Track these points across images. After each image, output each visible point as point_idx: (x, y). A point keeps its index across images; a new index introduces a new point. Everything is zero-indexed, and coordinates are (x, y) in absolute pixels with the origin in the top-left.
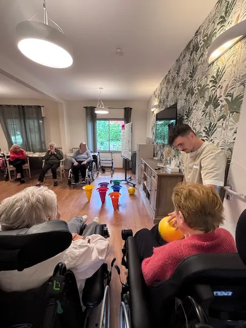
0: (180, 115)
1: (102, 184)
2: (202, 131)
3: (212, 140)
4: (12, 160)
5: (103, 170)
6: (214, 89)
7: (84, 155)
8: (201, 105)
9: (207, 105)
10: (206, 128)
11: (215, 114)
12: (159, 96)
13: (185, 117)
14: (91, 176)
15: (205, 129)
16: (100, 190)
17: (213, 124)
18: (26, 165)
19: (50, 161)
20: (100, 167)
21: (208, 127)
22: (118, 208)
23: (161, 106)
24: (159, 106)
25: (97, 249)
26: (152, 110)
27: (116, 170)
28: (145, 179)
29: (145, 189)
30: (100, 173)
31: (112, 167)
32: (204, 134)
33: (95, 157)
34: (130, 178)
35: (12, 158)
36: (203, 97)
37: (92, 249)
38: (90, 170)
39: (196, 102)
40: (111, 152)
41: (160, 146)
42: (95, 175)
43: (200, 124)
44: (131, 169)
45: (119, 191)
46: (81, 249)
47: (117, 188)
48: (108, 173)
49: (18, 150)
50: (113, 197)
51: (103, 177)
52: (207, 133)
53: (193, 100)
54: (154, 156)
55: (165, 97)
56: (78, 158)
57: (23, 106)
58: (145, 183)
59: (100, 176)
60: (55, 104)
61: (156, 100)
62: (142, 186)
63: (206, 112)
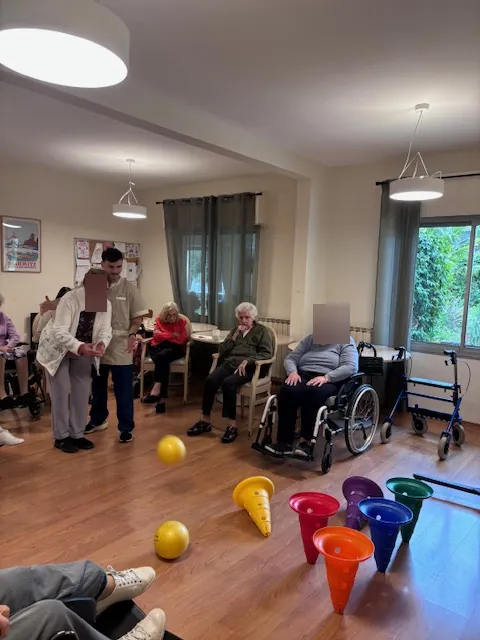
4: (154, 344)
7: (330, 355)
18: (181, 362)
19: (231, 358)
35: (158, 338)
49: (173, 319)
56: (306, 363)
57: (214, 199)
60: (290, 184)
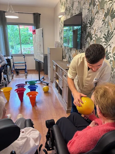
0: (84, 22)
1: (19, 86)
2: (102, 37)
3: (109, 45)
5: (17, 72)
6: (111, 3)
8: (101, 15)
9: (106, 16)
10: (105, 34)
11: (112, 24)
12: (65, 4)
13: (89, 25)
14: (6, 79)
15: (104, 36)
16: (17, 91)
17: (110, 32)
20: (14, 70)
21: (106, 34)
22: (36, 105)
23: (67, 13)
24: (66, 14)
25: (33, 138)
26: (60, 17)
27: (29, 72)
28: (57, 78)
29: (57, 86)
30: (15, 75)
31: (25, 69)
32: (103, 40)
33: (8, 60)
34: (43, 78)
36: (103, 9)
37: (29, 139)
38: (5, 73)
39: (98, 12)
40: (24, 56)
41: (68, 49)
42: (11, 78)
43: (100, 31)
44: (43, 70)
45: (35, 90)
46: (23, 140)
47: (33, 87)
48: (22, 75)
50: (31, 96)
51: (18, 79)
52: (106, 39)
53: (95, 11)
54: (63, 58)
55: (70, 5)
58: (57, 81)
59: (15, 78)
61: (63, 7)
62: (54, 84)
63: (105, 21)
